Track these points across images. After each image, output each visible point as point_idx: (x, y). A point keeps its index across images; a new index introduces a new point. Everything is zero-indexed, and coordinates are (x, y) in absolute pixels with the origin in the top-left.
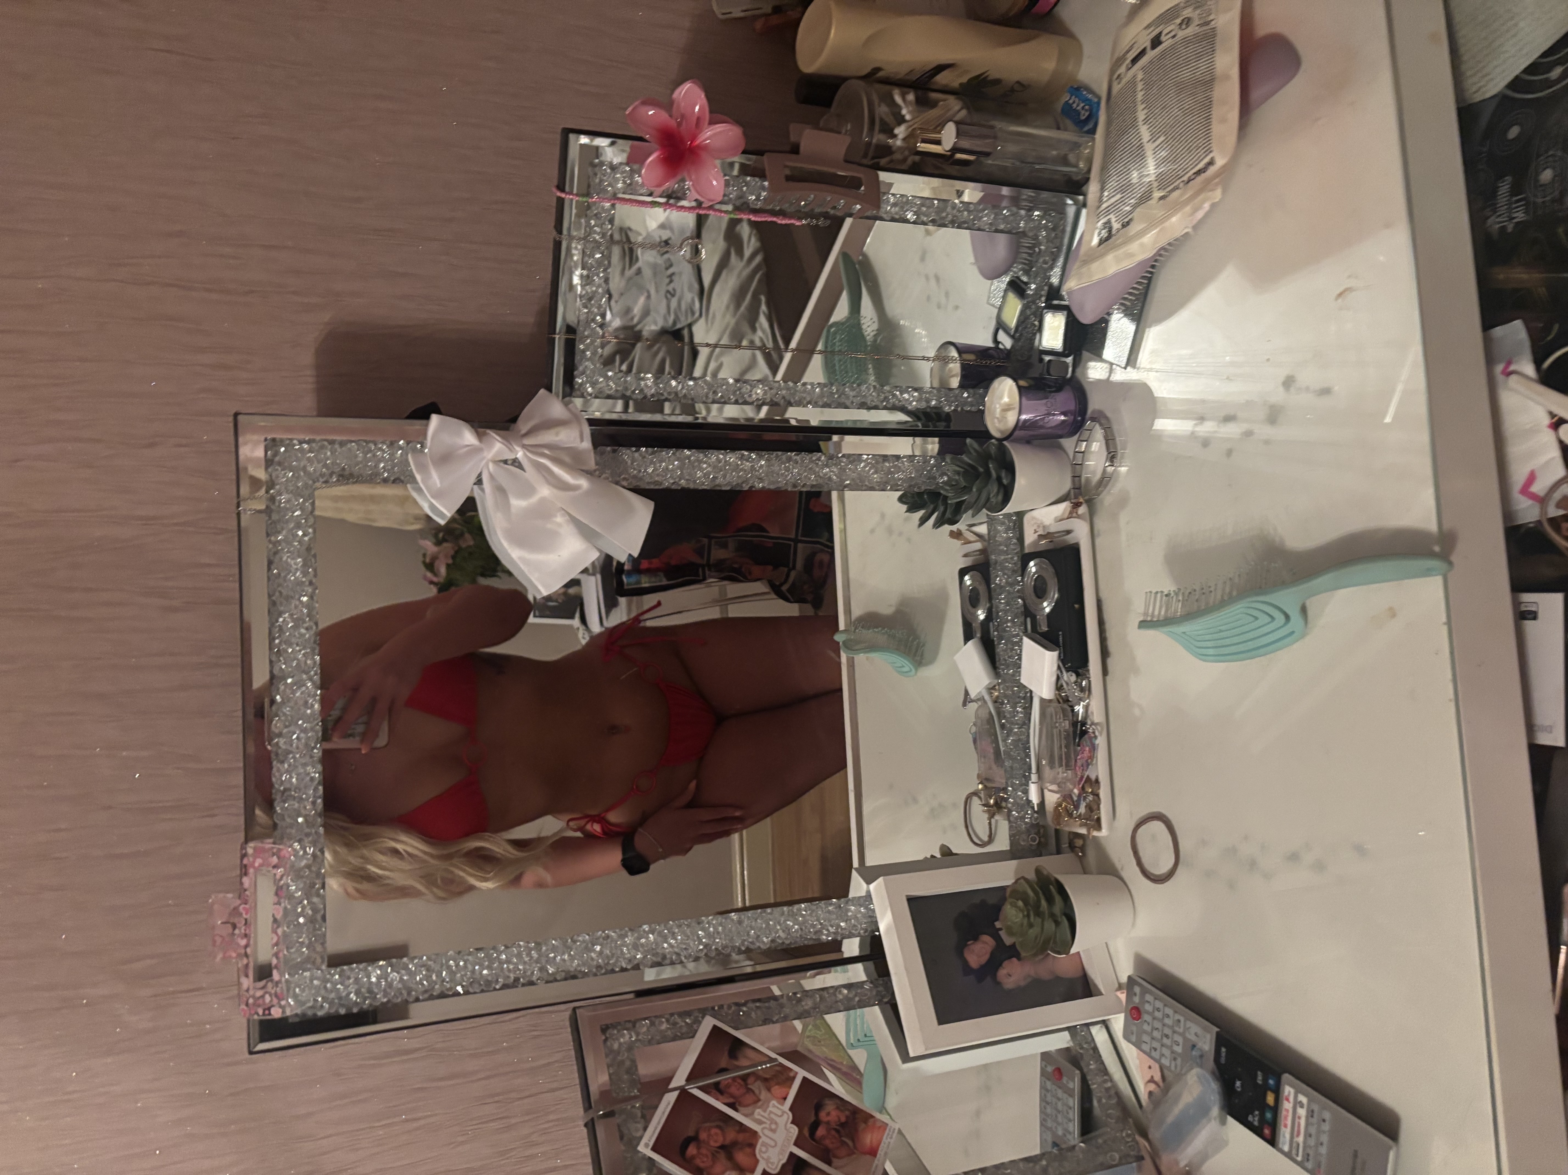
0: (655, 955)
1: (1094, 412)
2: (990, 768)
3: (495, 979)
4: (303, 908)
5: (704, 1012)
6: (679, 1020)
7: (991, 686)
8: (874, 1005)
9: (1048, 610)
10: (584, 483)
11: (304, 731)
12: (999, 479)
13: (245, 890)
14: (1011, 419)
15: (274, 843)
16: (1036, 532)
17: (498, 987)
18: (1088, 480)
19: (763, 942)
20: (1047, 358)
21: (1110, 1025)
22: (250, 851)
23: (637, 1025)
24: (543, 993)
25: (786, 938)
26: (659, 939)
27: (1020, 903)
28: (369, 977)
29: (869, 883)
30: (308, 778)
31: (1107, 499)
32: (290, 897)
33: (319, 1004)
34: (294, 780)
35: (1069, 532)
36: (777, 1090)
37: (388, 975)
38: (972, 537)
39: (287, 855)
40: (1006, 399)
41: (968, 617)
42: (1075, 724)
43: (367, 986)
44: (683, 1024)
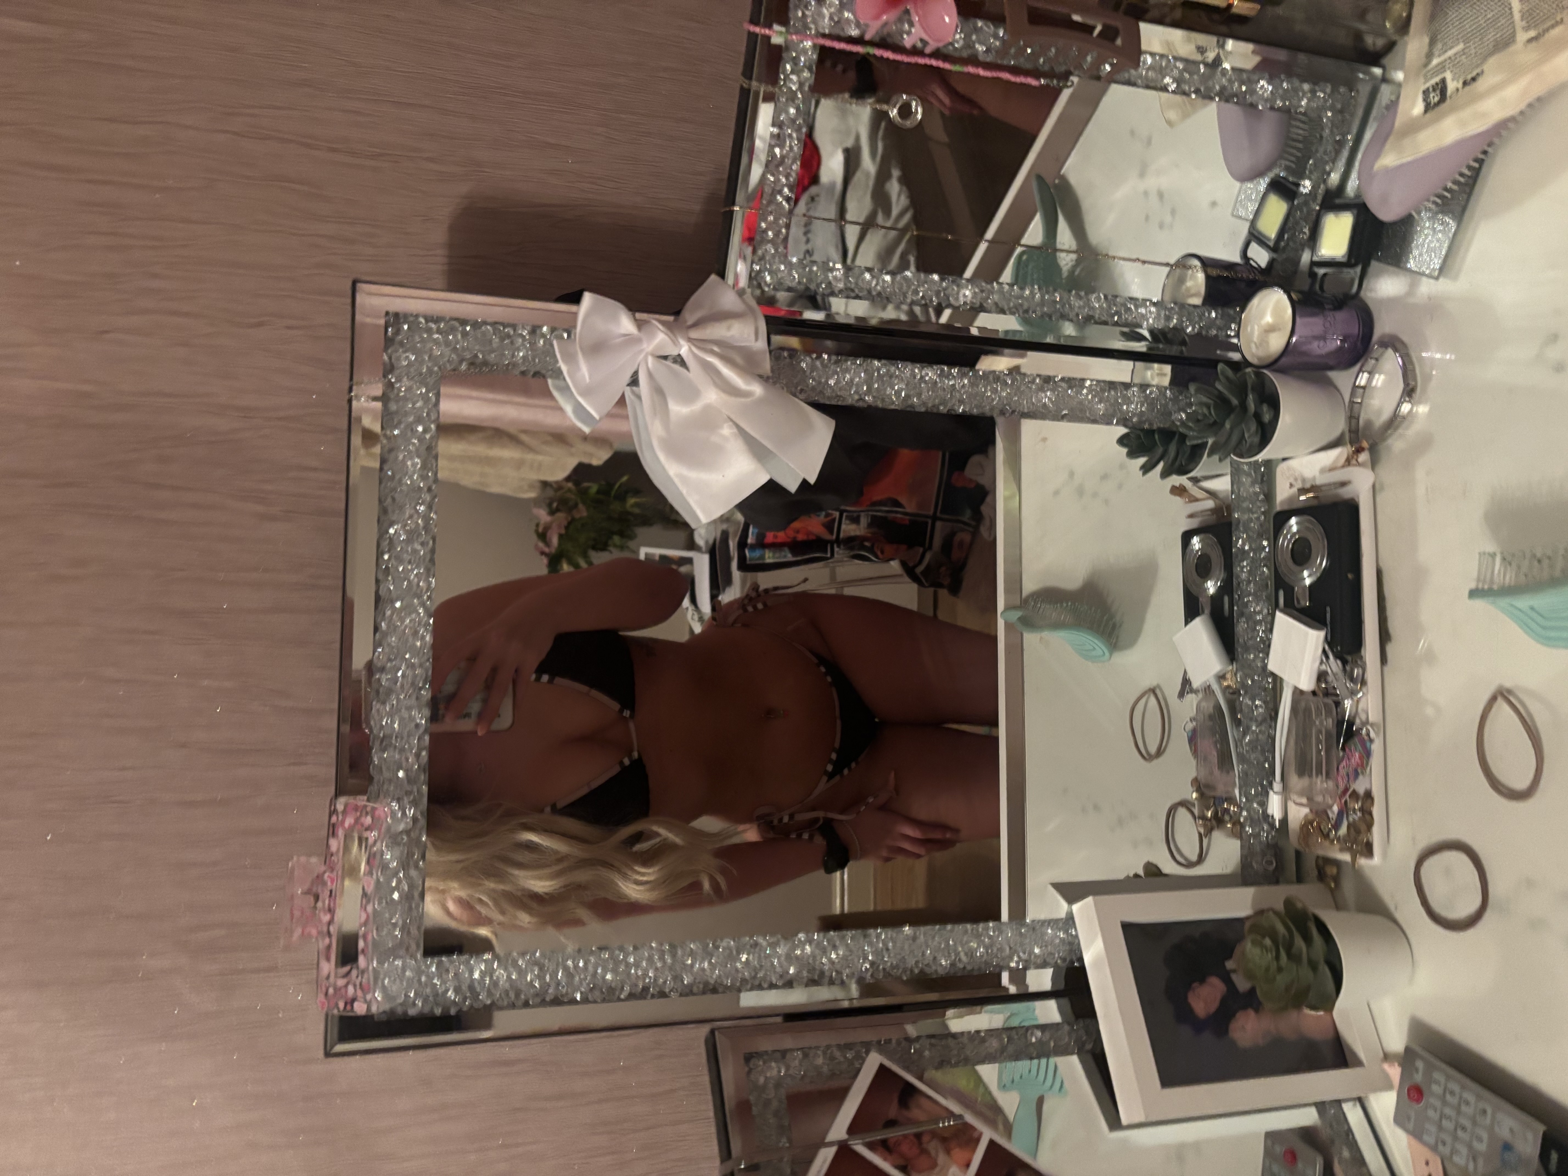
0: (812, 970)
1: (1383, 336)
2: (1211, 773)
3: (620, 986)
4: (399, 881)
5: (868, 1047)
6: (837, 1054)
7: (1221, 674)
8: (1072, 1054)
9: (1308, 582)
10: (757, 389)
11: (411, 666)
12: (1257, 416)
13: (332, 855)
14: (1276, 343)
15: (368, 800)
16: (1291, 485)
17: (622, 996)
18: (1369, 424)
19: (941, 965)
20: (1321, 271)
21: (1367, 1105)
22: (340, 807)
23: (788, 1056)
24: (675, 1008)
25: (968, 963)
26: (817, 952)
27: (1268, 942)
28: (471, 973)
29: (1071, 901)
30: (413, 725)
31: (1397, 444)
32: (385, 867)
33: (411, 1000)
34: (396, 726)
35: (1343, 484)
36: (957, 1153)
37: (494, 971)
38: (1200, 494)
39: (382, 815)
40: (1268, 319)
41: (1194, 590)
42: (1340, 723)
43: (468, 981)
44: (842, 1059)
